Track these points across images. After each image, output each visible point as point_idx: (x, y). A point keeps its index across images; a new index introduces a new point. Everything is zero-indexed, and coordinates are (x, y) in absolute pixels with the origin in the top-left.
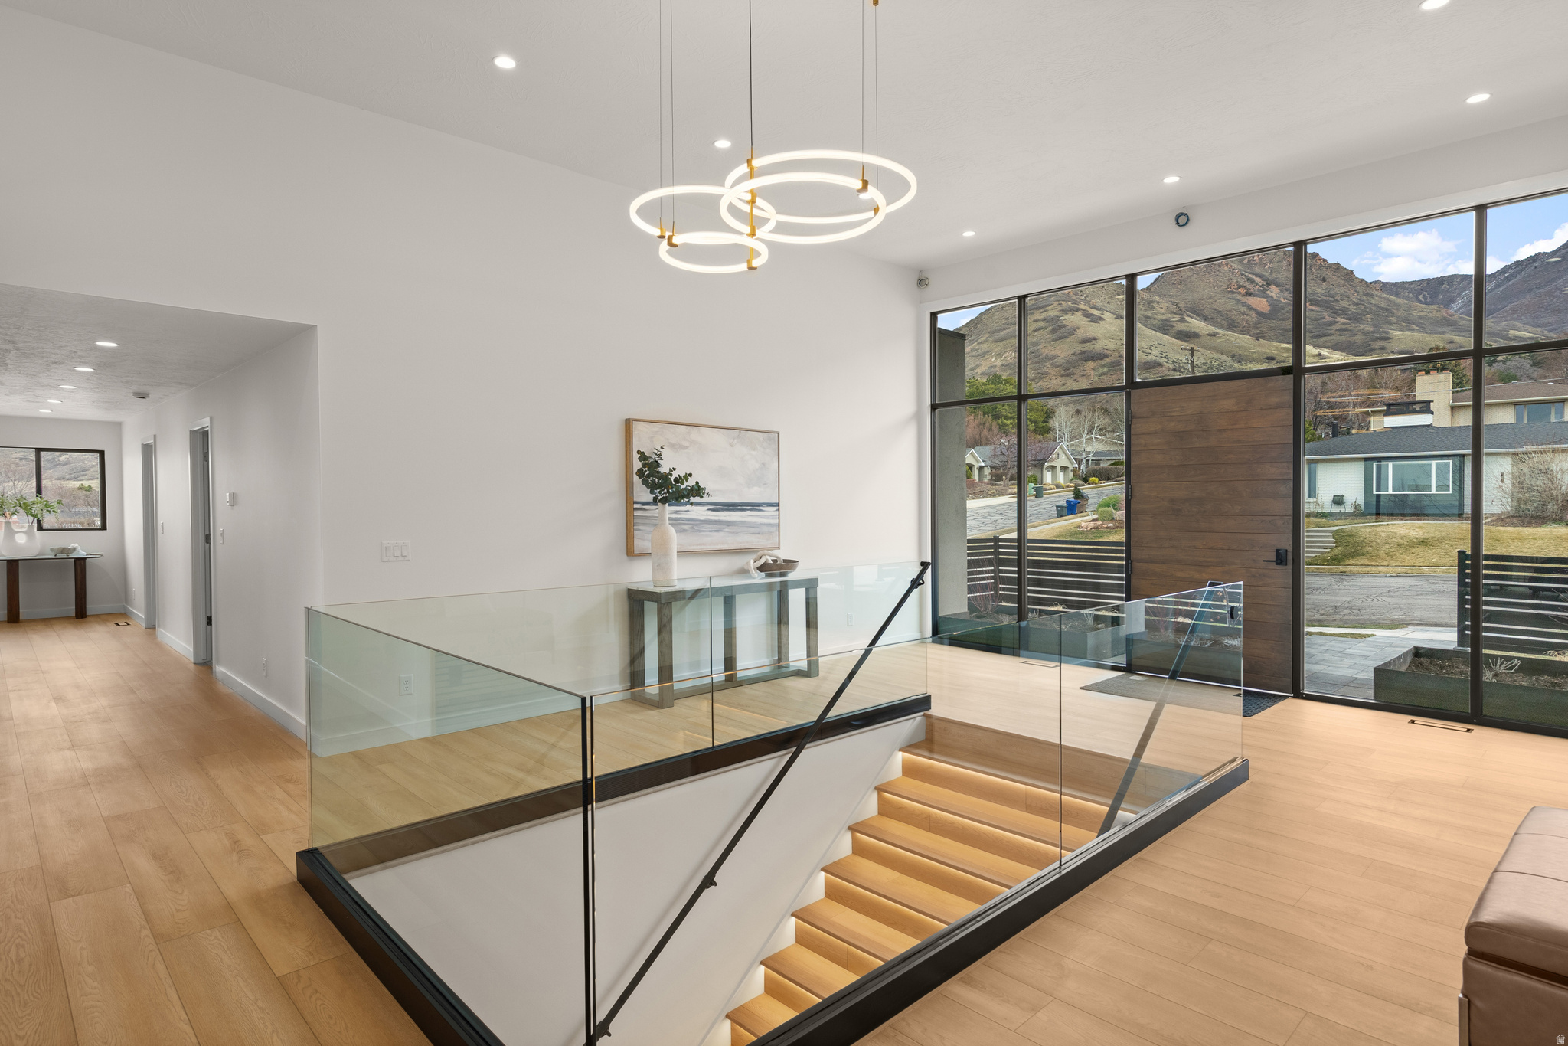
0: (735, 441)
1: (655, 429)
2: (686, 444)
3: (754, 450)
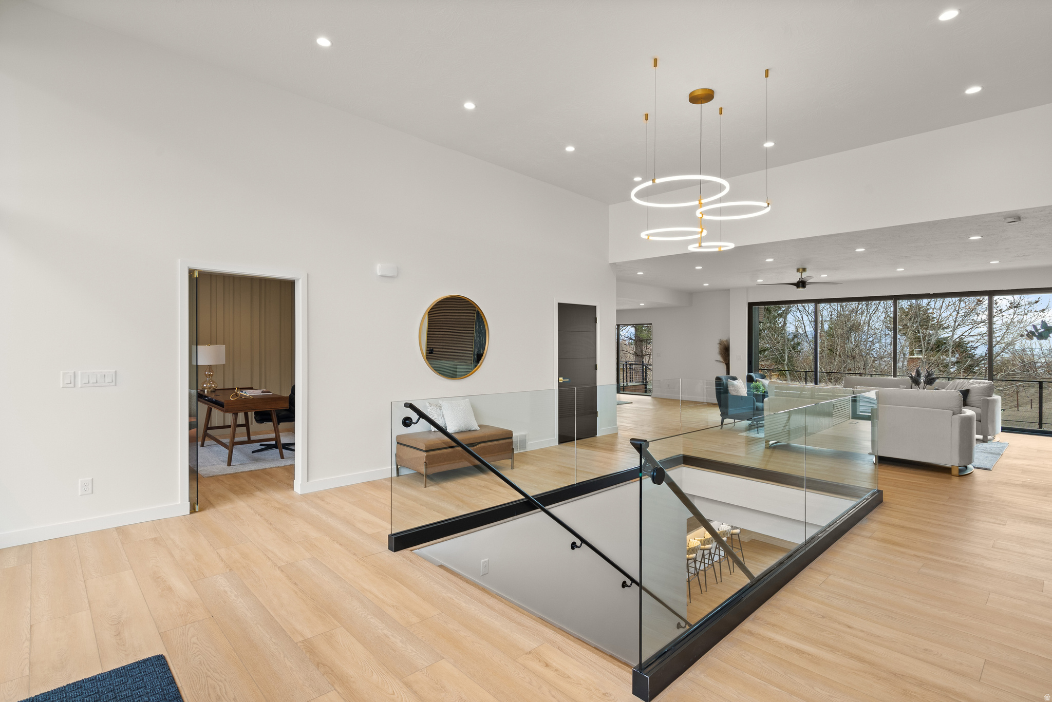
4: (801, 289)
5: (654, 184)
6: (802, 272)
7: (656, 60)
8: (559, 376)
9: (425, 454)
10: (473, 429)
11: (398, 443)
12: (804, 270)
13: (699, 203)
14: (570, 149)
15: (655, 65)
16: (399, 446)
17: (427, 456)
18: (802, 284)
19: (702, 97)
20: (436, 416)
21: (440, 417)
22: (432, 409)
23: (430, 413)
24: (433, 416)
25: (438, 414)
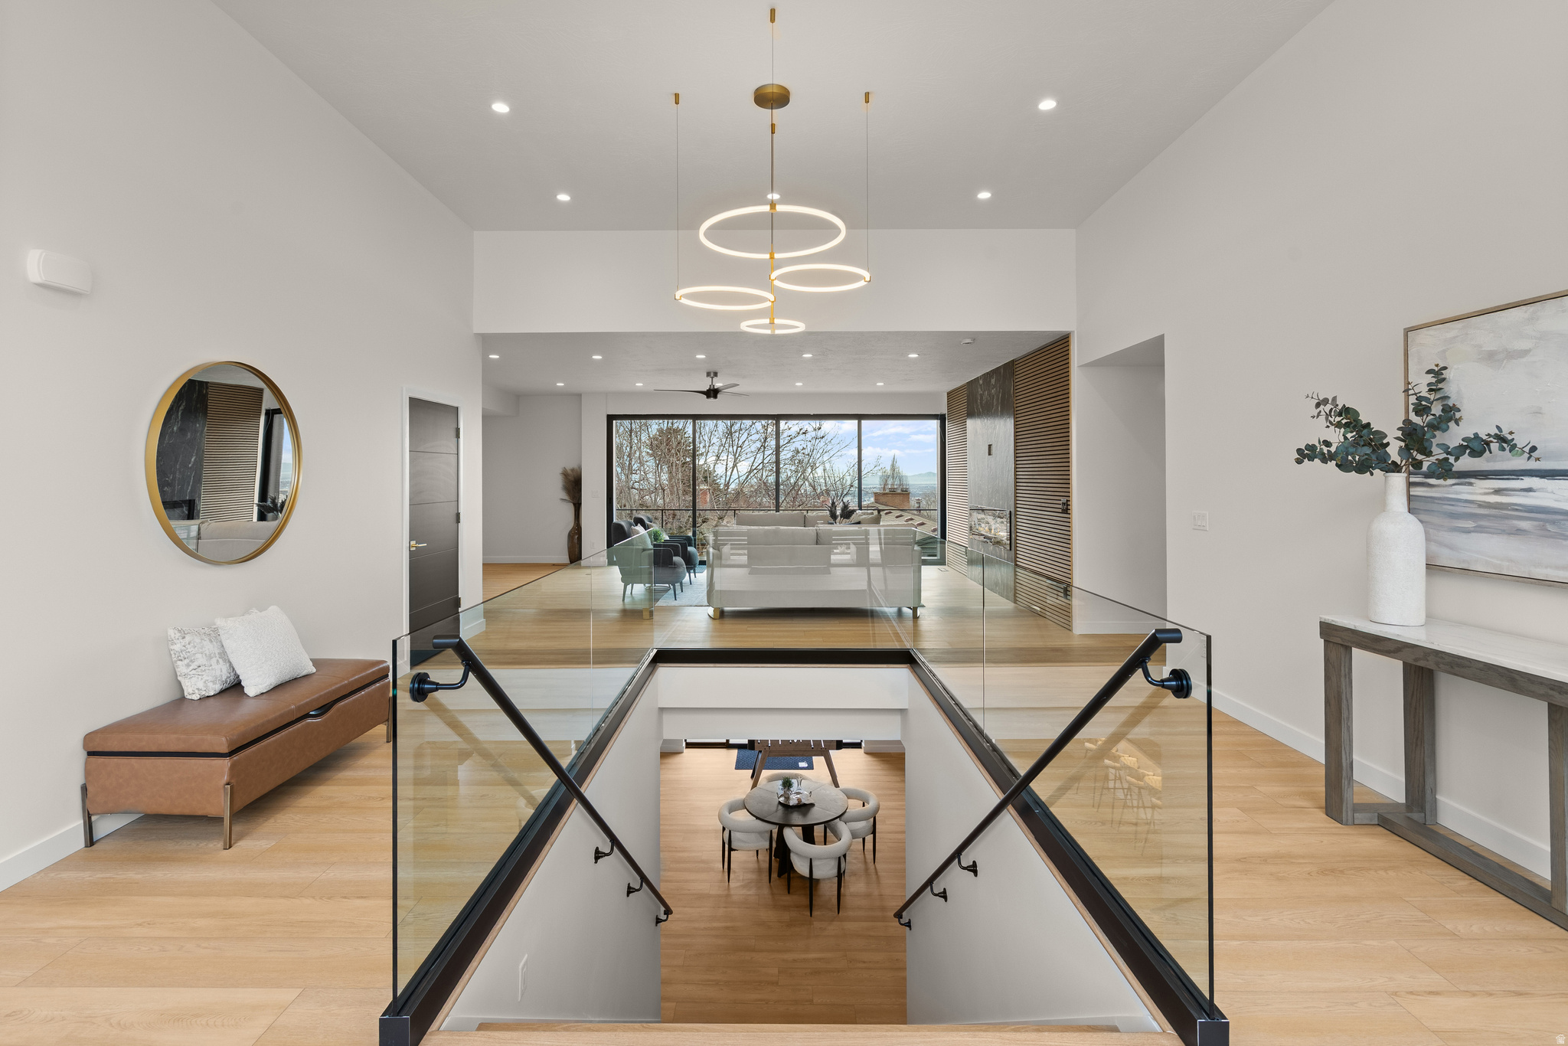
1: (1449, 335)
4: (712, 399)
5: (773, 211)
6: (712, 378)
7: (773, 11)
8: (411, 539)
9: (225, 763)
10: (304, 673)
11: (90, 754)
12: (716, 374)
13: (771, 258)
14: (501, 108)
15: (773, 20)
16: (93, 759)
17: (232, 768)
18: (712, 393)
19: (772, 98)
20: (201, 660)
21: (214, 661)
22: (189, 644)
23: (182, 656)
24: (192, 661)
25: (208, 653)
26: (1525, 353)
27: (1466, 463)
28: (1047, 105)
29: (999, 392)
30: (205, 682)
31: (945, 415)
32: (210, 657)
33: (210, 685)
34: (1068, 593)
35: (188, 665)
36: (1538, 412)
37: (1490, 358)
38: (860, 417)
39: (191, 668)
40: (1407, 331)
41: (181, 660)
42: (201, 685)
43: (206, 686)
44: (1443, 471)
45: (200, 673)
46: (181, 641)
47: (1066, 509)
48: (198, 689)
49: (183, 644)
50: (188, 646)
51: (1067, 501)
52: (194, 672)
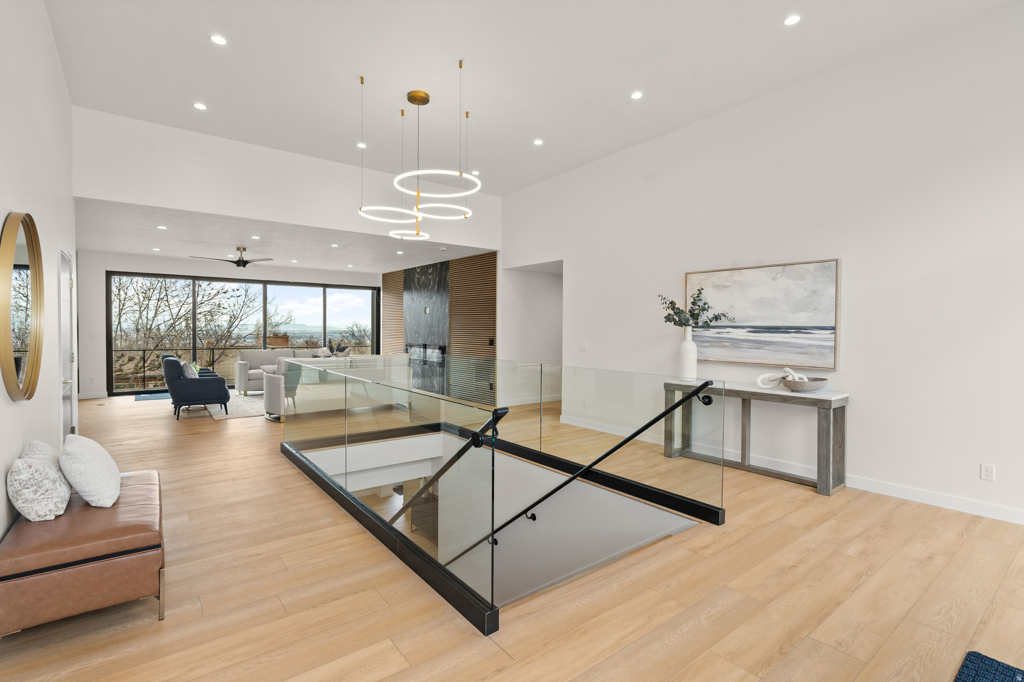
0: (779, 275)
1: (703, 277)
2: (728, 284)
3: (803, 280)
4: (241, 268)
6: (242, 251)
12: (245, 249)
18: (242, 263)
20: (47, 484)
21: (57, 484)
22: (36, 472)
23: (29, 483)
24: (40, 487)
25: (52, 479)
26: (728, 286)
27: (713, 323)
28: (538, 142)
29: (436, 277)
30: (55, 503)
31: (380, 288)
32: (54, 482)
33: (60, 505)
34: (494, 387)
35: (36, 492)
36: (732, 307)
37: (717, 287)
38: (325, 286)
39: (39, 493)
40: (686, 274)
41: (28, 488)
42: (52, 506)
43: (57, 507)
44: (707, 326)
45: (49, 497)
46: (29, 470)
47: (492, 342)
48: (50, 511)
49: (31, 473)
50: (35, 474)
51: (493, 339)
52: (42, 496)
